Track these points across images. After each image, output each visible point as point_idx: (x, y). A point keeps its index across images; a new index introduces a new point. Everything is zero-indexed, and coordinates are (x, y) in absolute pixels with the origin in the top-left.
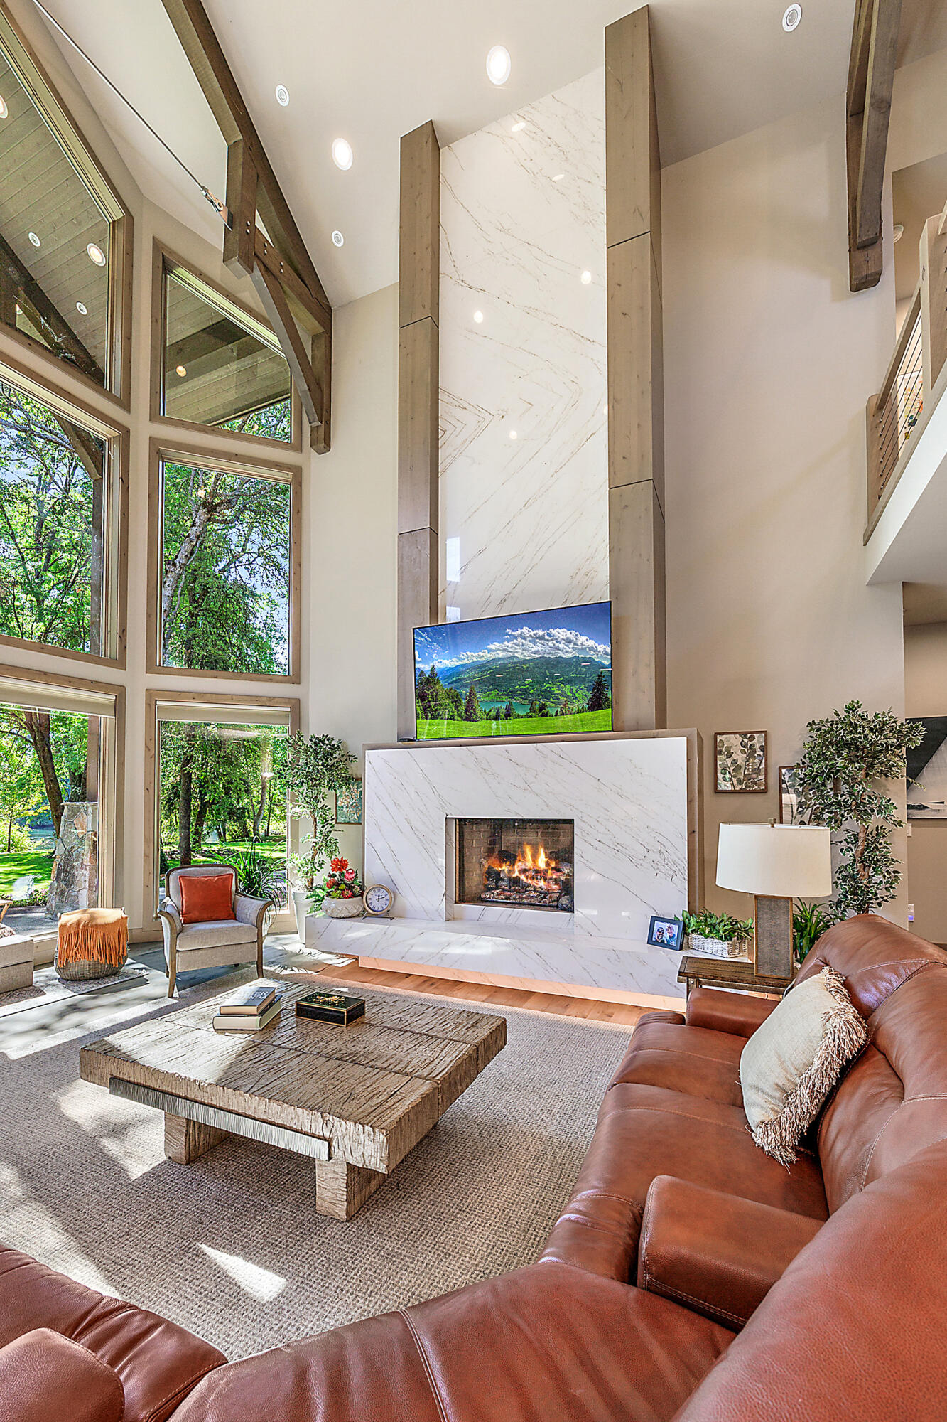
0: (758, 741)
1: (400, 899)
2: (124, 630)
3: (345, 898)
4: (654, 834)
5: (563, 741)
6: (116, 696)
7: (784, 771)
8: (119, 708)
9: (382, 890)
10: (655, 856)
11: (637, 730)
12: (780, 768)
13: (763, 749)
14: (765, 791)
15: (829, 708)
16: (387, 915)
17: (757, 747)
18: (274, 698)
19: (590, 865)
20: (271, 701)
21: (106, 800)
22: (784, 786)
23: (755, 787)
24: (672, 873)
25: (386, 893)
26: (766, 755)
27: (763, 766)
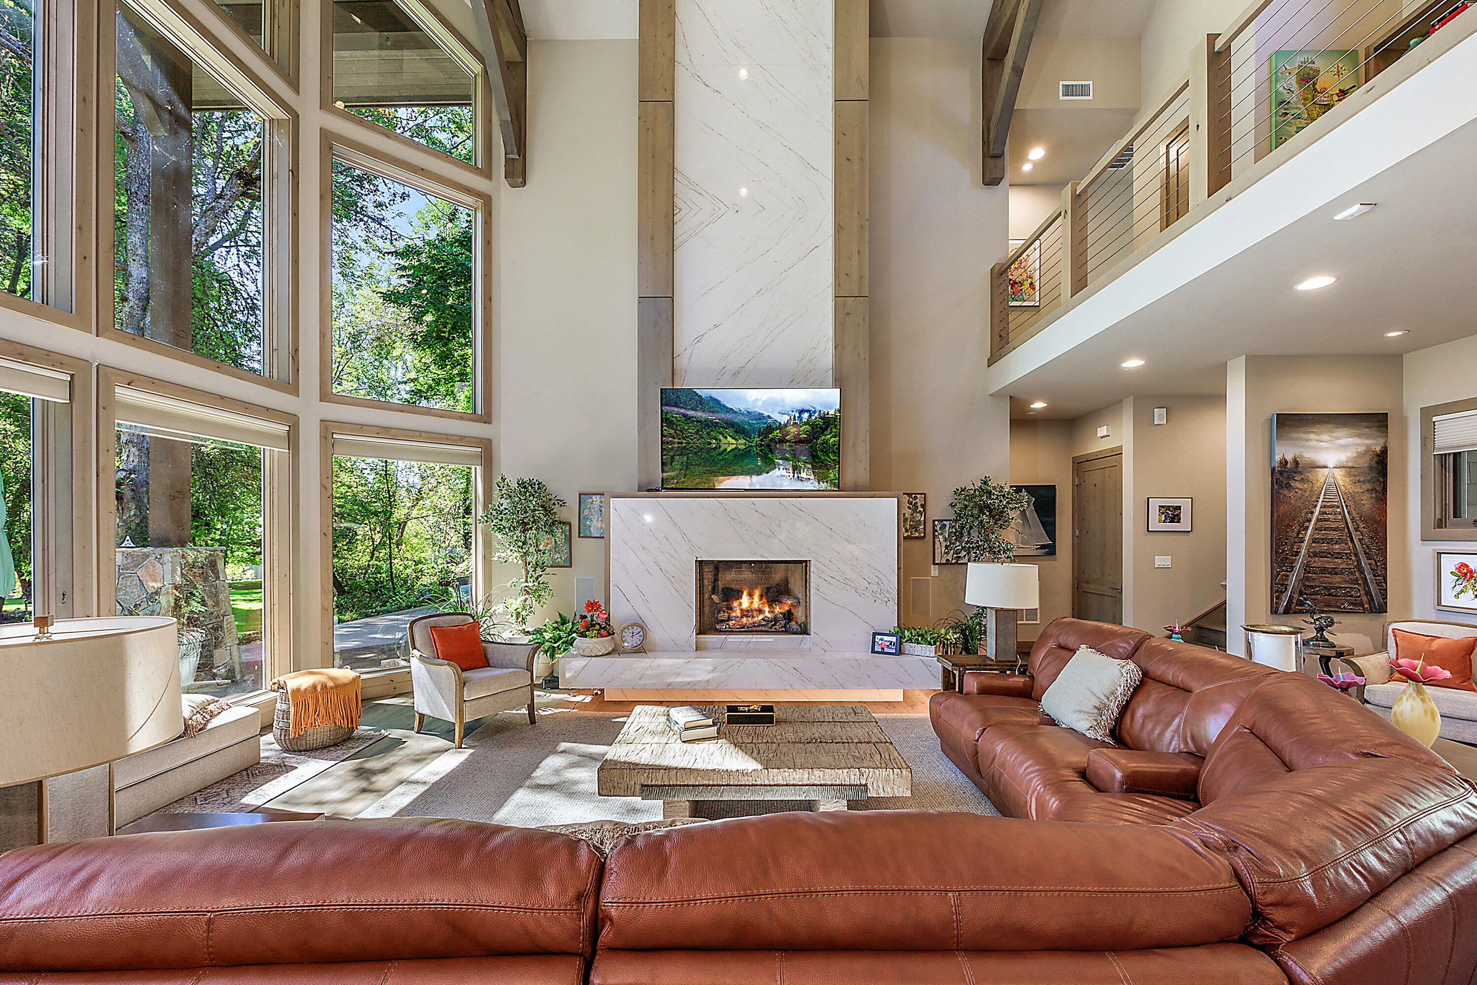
0: (919, 501)
1: (650, 635)
2: (297, 350)
3: (603, 637)
4: (873, 571)
5: (801, 497)
6: (289, 426)
7: (936, 522)
8: (292, 439)
9: (635, 627)
10: (874, 587)
11: (858, 490)
12: (934, 521)
13: (923, 506)
14: (924, 537)
15: (970, 480)
16: (640, 650)
17: (919, 504)
18: (465, 437)
19: (825, 597)
20: (462, 440)
21: (276, 547)
22: (936, 533)
23: (917, 535)
24: (886, 599)
25: (639, 629)
26: (924, 511)
27: (923, 519)
